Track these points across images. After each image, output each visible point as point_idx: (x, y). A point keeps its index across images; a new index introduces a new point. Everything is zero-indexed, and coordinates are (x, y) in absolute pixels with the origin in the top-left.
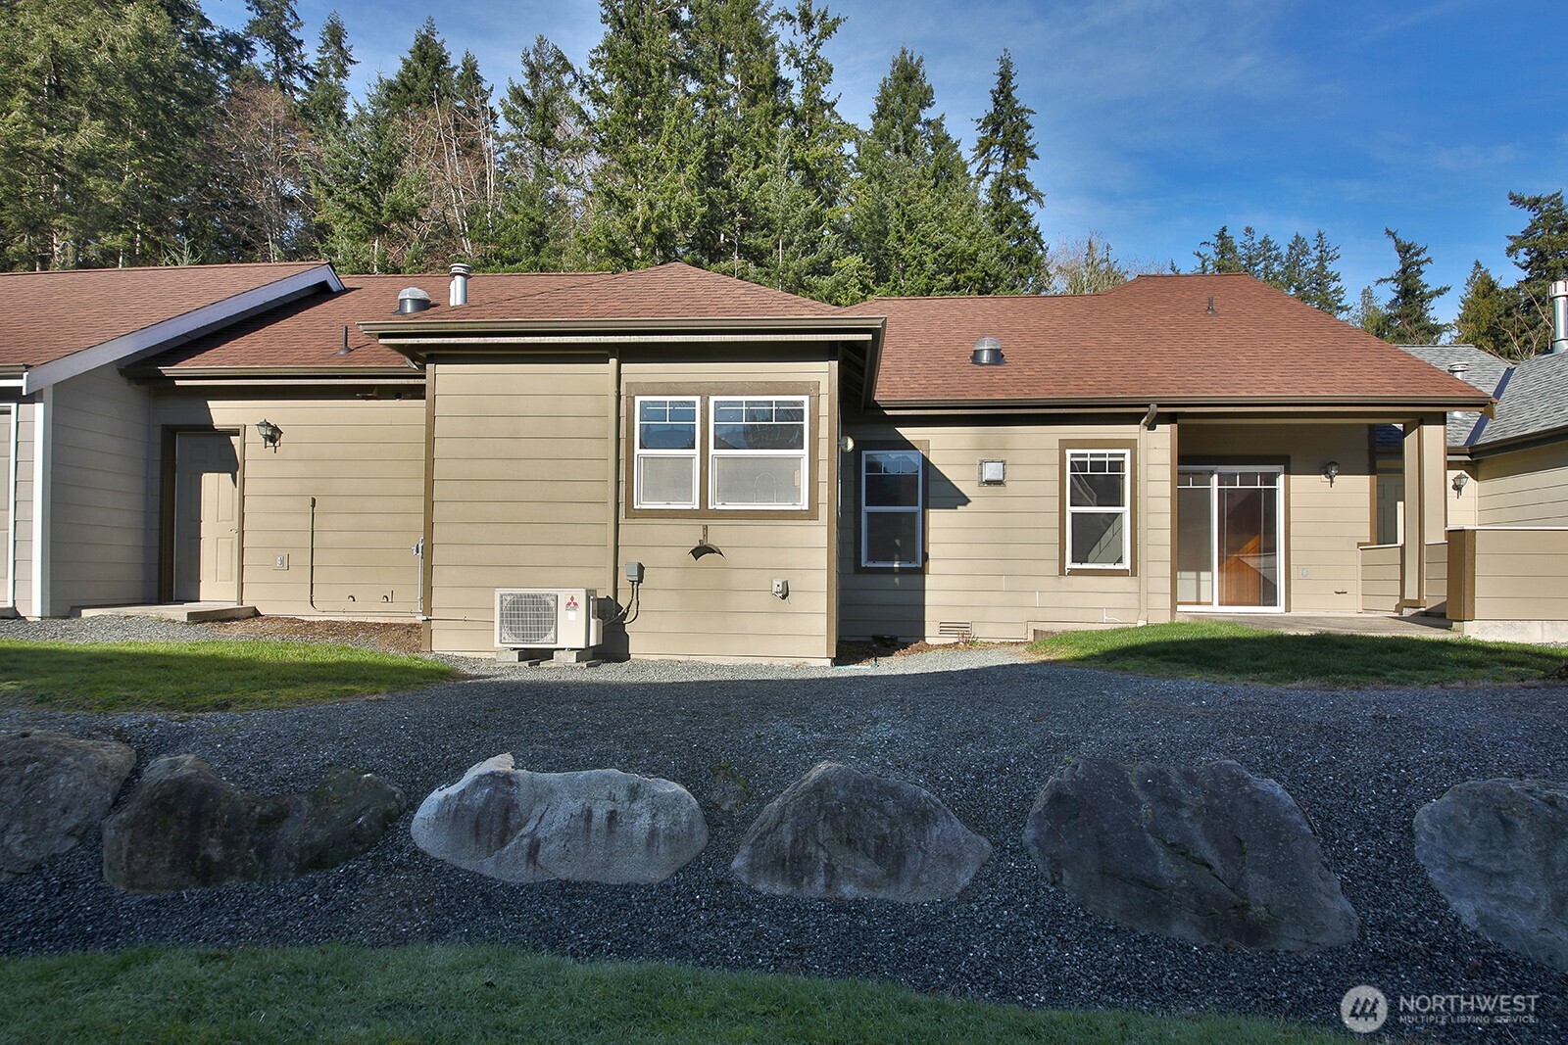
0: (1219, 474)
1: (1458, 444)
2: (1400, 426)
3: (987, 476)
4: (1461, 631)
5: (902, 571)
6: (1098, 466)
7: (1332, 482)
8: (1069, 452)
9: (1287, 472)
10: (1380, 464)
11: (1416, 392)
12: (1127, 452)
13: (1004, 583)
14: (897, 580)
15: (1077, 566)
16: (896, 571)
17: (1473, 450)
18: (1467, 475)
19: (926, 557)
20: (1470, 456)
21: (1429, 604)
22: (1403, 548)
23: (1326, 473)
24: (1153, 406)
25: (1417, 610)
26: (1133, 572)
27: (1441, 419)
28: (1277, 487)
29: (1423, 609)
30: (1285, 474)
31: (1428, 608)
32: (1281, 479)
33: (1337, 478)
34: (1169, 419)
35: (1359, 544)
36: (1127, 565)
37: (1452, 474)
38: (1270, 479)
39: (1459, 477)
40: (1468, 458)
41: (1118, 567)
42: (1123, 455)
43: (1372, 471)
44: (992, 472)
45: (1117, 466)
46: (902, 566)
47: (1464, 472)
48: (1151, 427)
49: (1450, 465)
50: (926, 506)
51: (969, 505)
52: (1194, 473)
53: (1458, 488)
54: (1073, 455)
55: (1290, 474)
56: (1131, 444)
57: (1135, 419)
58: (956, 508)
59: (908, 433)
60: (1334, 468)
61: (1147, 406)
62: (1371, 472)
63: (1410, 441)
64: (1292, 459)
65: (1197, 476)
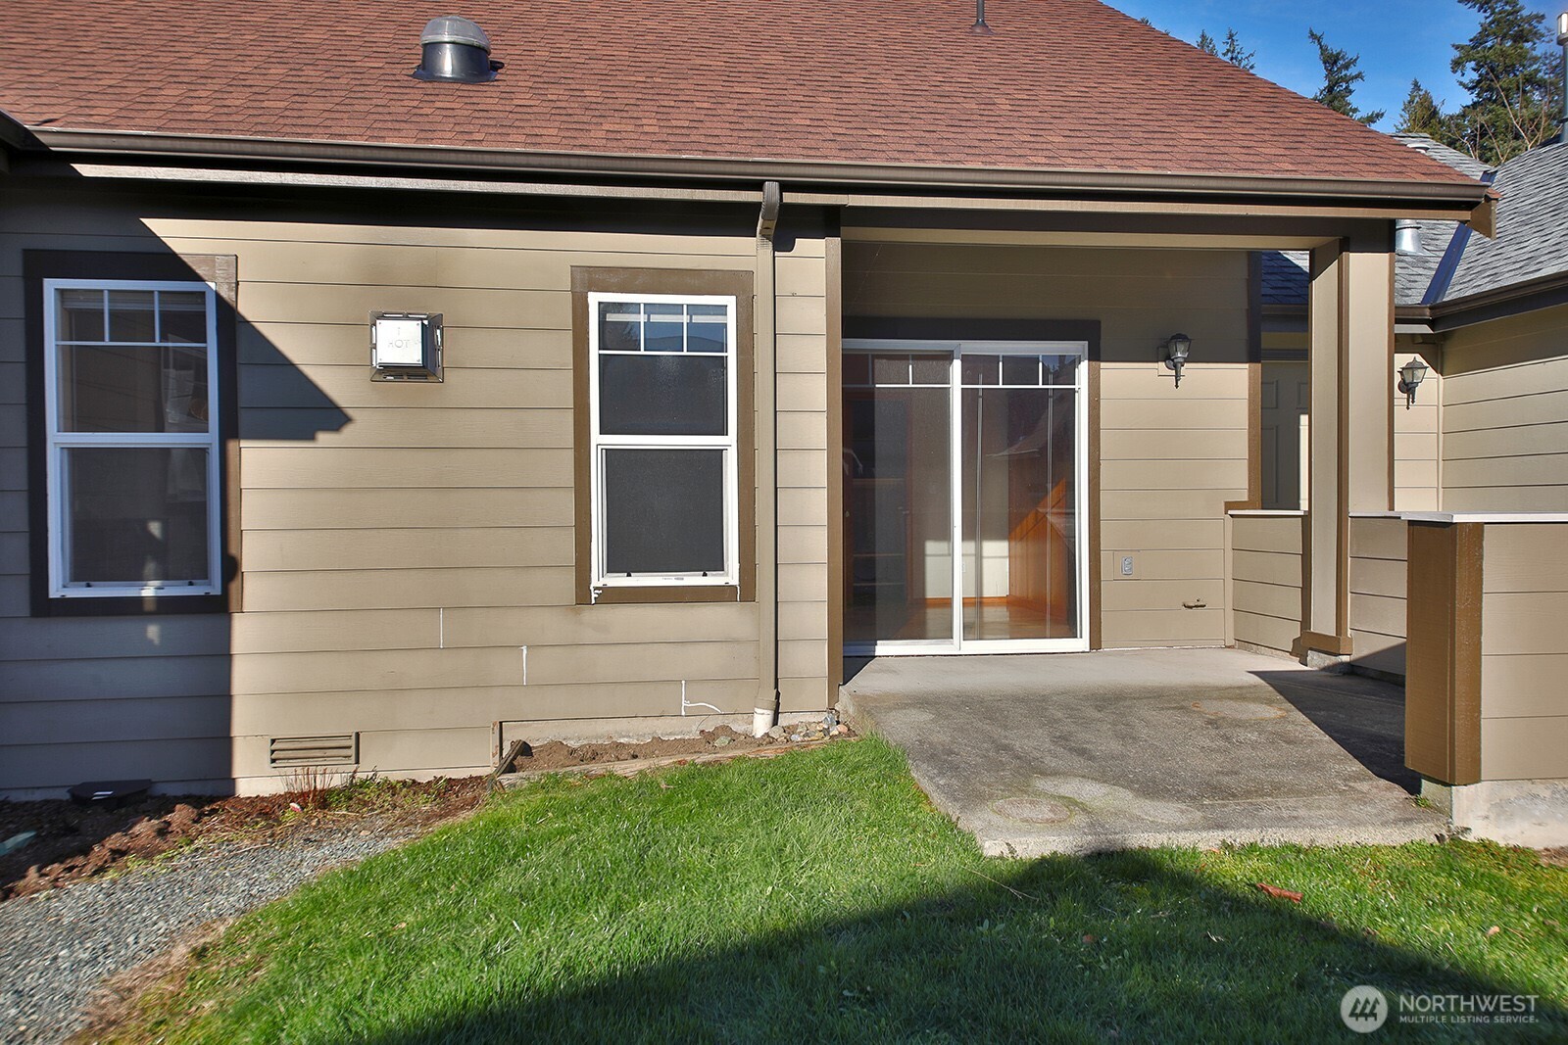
0: (965, 359)
1: (1409, 301)
2: (1302, 260)
3: (386, 354)
4: (1444, 811)
5: (166, 607)
6: (666, 336)
7: (1177, 377)
8: (594, 299)
9: (1095, 356)
10: (1270, 339)
11: (1335, 173)
12: (730, 301)
13: (441, 628)
14: (153, 631)
15: (620, 581)
16: (149, 607)
17: (1438, 313)
18: (1426, 364)
19: (231, 568)
20: (1431, 323)
21: (1360, 647)
22: (1306, 520)
23: (1168, 359)
24: (772, 187)
25: (1333, 660)
26: (746, 591)
27: (1383, 238)
28: (1076, 387)
29: (1345, 659)
30: (1089, 360)
31: (1353, 657)
32: (1083, 370)
33: (1187, 369)
34: (825, 222)
35: (1229, 506)
36: (731, 575)
37: (1402, 360)
38: (1064, 370)
39: (1411, 367)
40: (1425, 329)
41: (713, 579)
42: (722, 310)
43: (1253, 354)
44: (399, 342)
45: (713, 337)
46: (162, 593)
47: (1419, 358)
48: (782, 242)
49: (1400, 344)
50: (230, 431)
51: (348, 431)
52: (919, 357)
53: (1408, 388)
54: (604, 308)
55: (1099, 360)
56: (737, 283)
57: (734, 220)
58: (312, 438)
59: (176, 233)
60: (1181, 347)
61: (758, 186)
62: (1252, 358)
63: (1322, 289)
64: (1103, 326)
65: (921, 364)
